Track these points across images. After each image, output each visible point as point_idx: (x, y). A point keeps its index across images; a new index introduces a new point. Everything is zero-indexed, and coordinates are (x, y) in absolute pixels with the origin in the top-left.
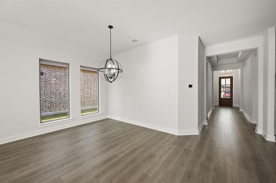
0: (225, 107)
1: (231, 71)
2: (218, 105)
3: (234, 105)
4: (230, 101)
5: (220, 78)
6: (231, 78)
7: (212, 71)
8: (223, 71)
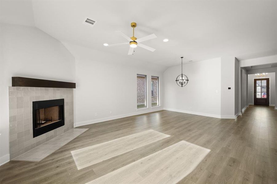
0: (260, 106)
1: (267, 73)
2: (254, 104)
3: (270, 105)
4: (266, 101)
5: (255, 80)
6: (268, 80)
7: (246, 75)
8: (258, 74)
